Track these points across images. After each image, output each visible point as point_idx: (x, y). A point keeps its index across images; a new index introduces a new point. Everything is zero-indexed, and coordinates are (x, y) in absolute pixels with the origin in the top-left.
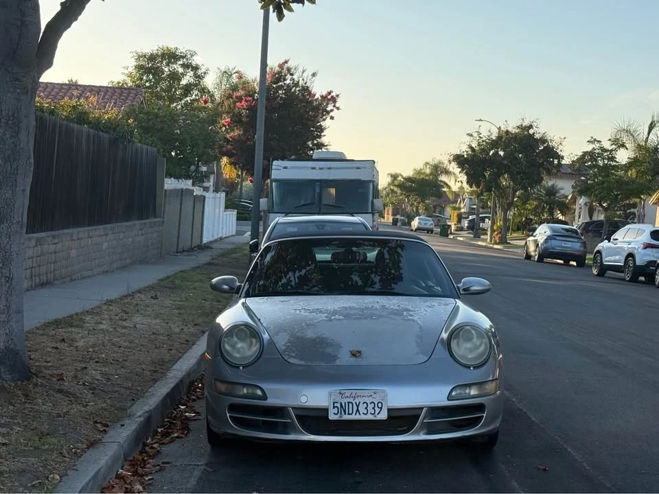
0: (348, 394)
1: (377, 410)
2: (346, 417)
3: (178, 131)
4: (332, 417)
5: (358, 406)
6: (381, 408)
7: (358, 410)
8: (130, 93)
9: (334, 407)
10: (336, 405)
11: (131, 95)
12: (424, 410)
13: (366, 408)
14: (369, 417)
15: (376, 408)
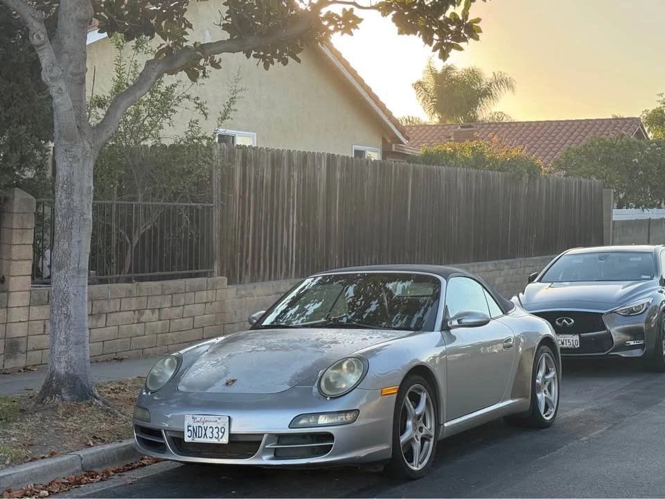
0: (198, 419)
1: (221, 434)
2: (197, 440)
3: (637, 160)
4: (187, 439)
5: (206, 430)
6: (223, 433)
7: (205, 434)
8: (626, 123)
9: (188, 430)
10: (190, 428)
11: (619, 125)
12: (265, 437)
13: (212, 432)
14: (215, 441)
15: (220, 433)
